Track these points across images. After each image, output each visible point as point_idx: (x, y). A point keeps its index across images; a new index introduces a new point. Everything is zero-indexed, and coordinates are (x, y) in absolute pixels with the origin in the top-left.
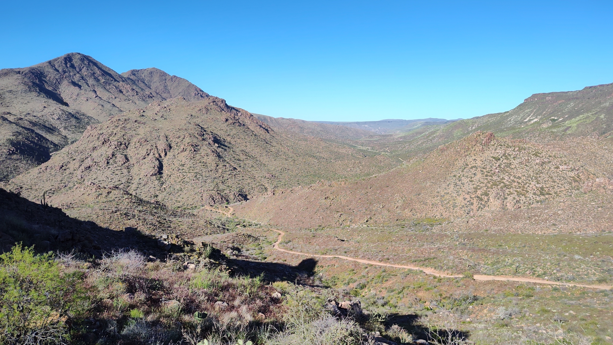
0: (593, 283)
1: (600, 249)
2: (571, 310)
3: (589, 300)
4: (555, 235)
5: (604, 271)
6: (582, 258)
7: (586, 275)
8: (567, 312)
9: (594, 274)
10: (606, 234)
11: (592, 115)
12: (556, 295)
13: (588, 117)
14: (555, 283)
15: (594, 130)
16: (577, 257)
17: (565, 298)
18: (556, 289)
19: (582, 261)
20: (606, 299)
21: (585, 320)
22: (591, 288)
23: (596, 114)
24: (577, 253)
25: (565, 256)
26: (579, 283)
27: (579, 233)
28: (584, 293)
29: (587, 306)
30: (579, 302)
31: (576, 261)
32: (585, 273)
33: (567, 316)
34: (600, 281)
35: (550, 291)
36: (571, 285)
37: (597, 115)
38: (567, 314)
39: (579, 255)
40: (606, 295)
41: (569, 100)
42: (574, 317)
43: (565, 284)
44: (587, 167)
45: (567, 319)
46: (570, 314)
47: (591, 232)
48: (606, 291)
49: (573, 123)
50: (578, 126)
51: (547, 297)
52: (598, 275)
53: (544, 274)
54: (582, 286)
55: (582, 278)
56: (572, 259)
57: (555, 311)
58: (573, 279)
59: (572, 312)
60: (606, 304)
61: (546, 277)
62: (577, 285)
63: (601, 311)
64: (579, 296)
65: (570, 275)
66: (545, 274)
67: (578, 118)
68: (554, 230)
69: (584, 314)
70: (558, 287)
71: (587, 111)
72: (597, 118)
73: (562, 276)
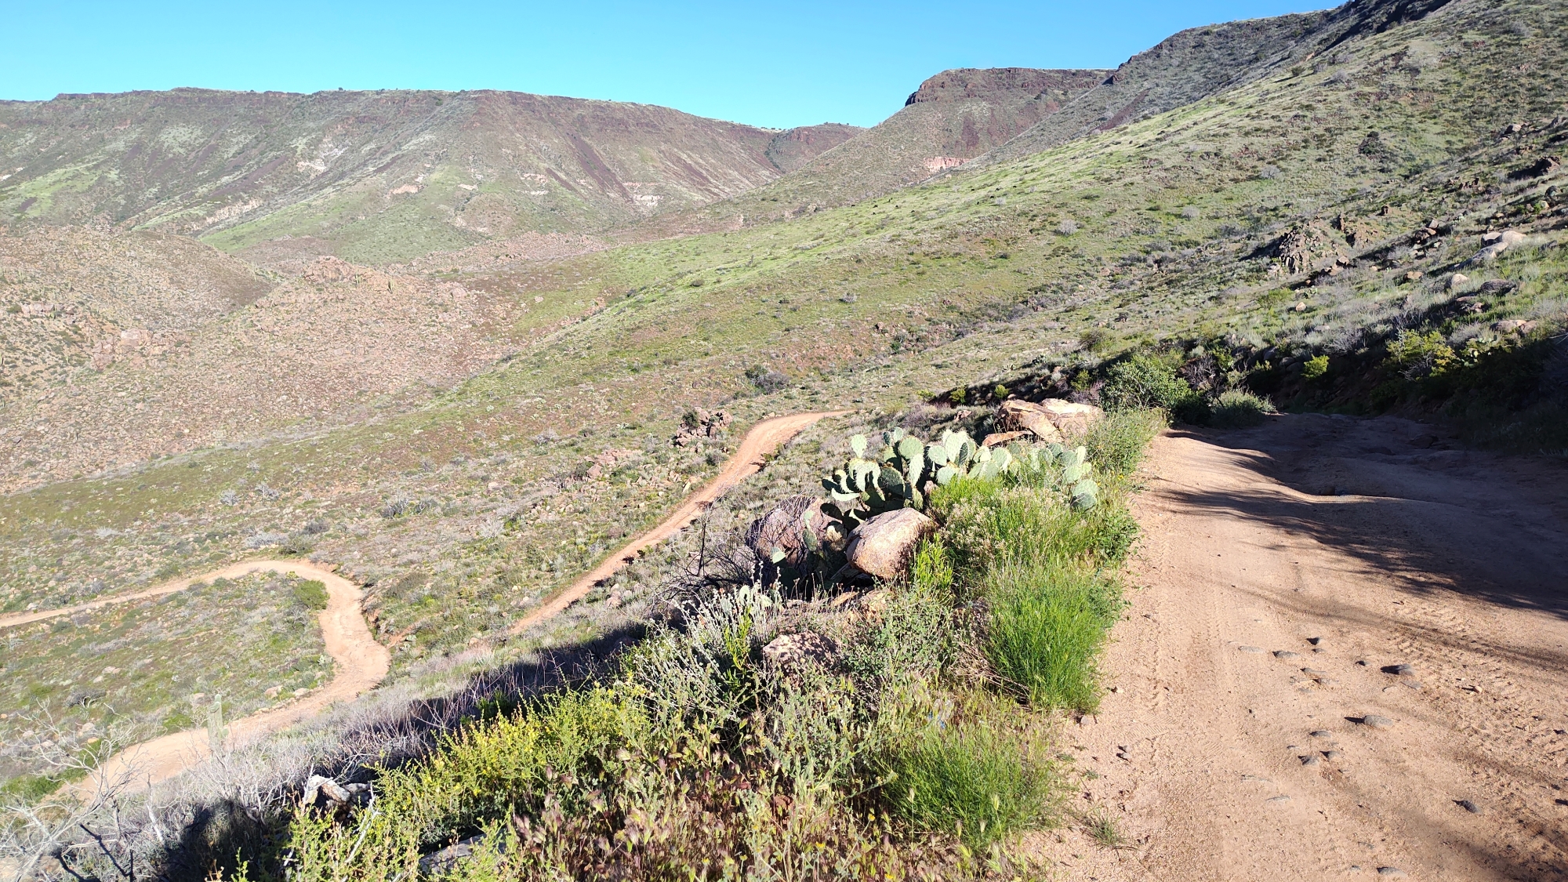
0: (149, 585)
1: (154, 501)
2: (107, 665)
3: (145, 627)
4: (38, 491)
5: (169, 551)
6: (114, 532)
7: (130, 571)
8: (99, 672)
9: (149, 563)
10: (161, 463)
11: (88, 169)
12: (64, 643)
13: (76, 176)
14: (57, 612)
15: (98, 210)
16: (102, 533)
17: (89, 641)
18: (62, 628)
19: (118, 540)
20: (184, 612)
21: (145, 676)
22: (147, 599)
23: (96, 167)
24: (102, 523)
25: (72, 537)
26: (116, 594)
27: (98, 473)
28: (132, 614)
29: (144, 642)
30: (123, 640)
31: (102, 542)
32: (129, 566)
33: (100, 684)
34: (164, 576)
35: (46, 636)
36: (100, 604)
37: (99, 172)
38: (100, 679)
39: (107, 525)
40: (182, 603)
41: (20, 124)
42: (116, 681)
43: (83, 607)
44: (95, 305)
45: (100, 690)
46: (107, 675)
47: (128, 464)
48: (180, 593)
49: (42, 188)
50: (55, 198)
51: (42, 654)
52: (159, 563)
53: (23, 599)
54: (124, 599)
55: (123, 581)
56: (91, 542)
57: (68, 682)
58: (102, 589)
59: (110, 669)
60: (183, 624)
61: (31, 606)
62: (113, 601)
63: (177, 642)
64: (121, 624)
65: (93, 581)
66: (26, 597)
67: (51, 177)
68: (34, 477)
69: (140, 663)
70: (66, 620)
71: (75, 158)
72: (102, 179)
73: (72, 590)
